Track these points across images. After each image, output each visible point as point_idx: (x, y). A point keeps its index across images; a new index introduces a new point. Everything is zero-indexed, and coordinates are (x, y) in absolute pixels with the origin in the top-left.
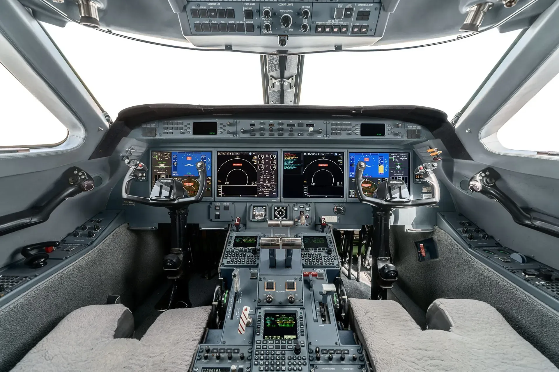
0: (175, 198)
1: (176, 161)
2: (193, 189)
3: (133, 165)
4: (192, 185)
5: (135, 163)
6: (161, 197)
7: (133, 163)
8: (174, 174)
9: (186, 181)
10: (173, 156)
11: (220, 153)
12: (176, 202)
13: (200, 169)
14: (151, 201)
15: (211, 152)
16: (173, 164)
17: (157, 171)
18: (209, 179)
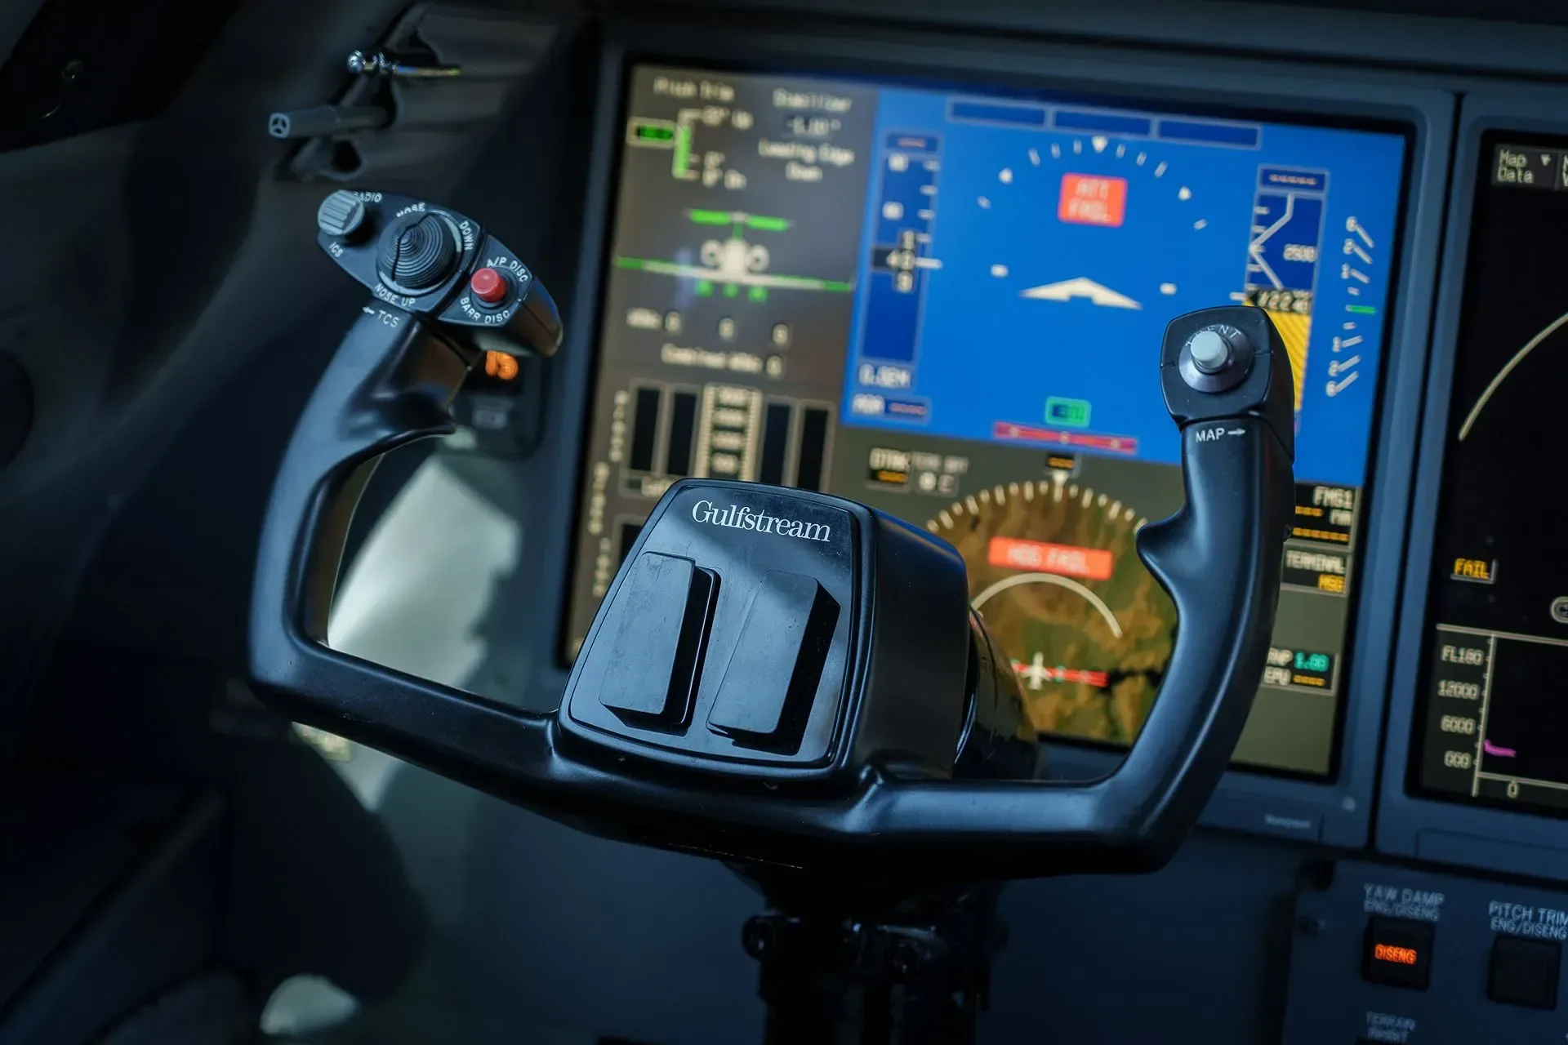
0: (852, 770)
1: (922, 226)
2: (1094, 635)
3: (406, 267)
4: (1096, 586)
5: (430, 256)
6: (681, 729)
7: (415, 249)
8: (873, 390)
9: (1016, 515)
10: (893, 143)
11: (1533, 165)
12: (855, 819)
13: (1210, 421)
14: (561, 767)
15: (1405, 128)
16: (880, 258)
17: (659, 337)
18: (1323, 523)
